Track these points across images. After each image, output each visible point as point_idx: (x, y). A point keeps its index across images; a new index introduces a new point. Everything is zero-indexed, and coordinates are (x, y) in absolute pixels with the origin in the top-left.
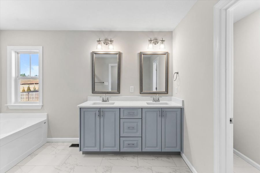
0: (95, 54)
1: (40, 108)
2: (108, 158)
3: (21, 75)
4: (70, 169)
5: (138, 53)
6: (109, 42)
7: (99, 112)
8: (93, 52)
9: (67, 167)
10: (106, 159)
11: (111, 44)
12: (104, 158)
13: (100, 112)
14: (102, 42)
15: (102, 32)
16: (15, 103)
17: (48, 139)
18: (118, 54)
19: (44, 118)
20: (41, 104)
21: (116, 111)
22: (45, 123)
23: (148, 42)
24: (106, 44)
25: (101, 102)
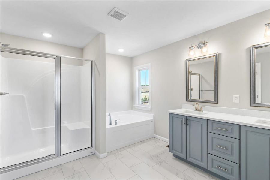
0: (189, 61)
1: (150, 110)
2: (193, 170)
3: (141, 86)
4: (159, 162)
5: (248, 48)
6: (202, 45)
7: (185, 120)
8: (187, 59)
9: (157, 159)
10: (191, 170)
11: (204, 46)
12: (190, 169)
13: (187, 120)
14: (196, 47)
15: (195, 37)
16: (138, 105)
17: (155, 135)
18: (214, 56)
19: (152, 118)
20: (150, 107)
21: (203, 122)
22: (152, 122)
23: (265, 28)
24: (200, 48)
25: (194, 110)
